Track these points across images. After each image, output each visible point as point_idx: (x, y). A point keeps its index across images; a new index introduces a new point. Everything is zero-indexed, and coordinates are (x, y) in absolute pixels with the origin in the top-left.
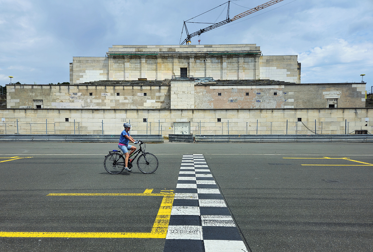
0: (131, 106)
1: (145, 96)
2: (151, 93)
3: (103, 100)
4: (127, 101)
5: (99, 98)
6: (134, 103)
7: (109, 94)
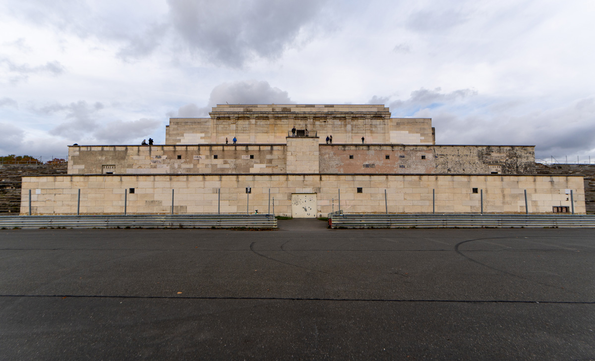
1: (253, 160)
2: (260, 155)
4: (227, 166)
5: (190, 162)
7: (203, 157)
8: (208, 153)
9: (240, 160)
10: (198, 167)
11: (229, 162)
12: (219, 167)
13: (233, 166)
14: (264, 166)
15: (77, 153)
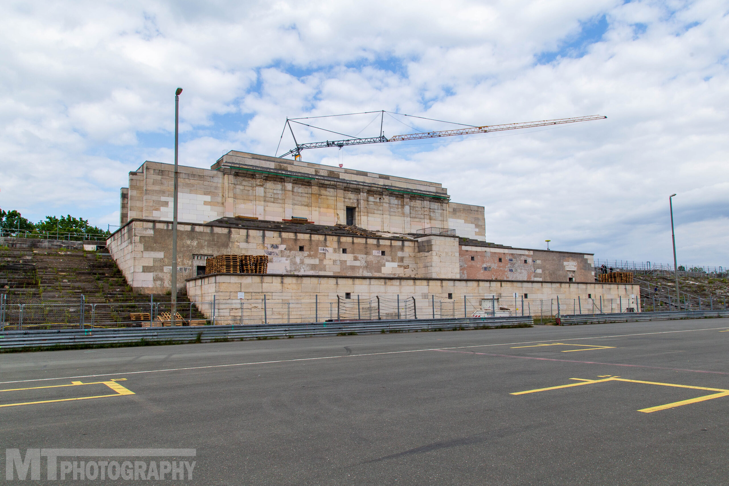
0: (364, 272)
1: (384, 257)
2: (391, 251)
3: (321, 261)
4: (357, 263)
5: (314, 256)
6: (368, 266)
7: (330, 250)
8: (335, 245)
9: (371, 257)
10: (324, 263)
11: (359, 258)
12: (348, 264)
13: (363, 264)
14: (395, 265)
15: (151, 232)
